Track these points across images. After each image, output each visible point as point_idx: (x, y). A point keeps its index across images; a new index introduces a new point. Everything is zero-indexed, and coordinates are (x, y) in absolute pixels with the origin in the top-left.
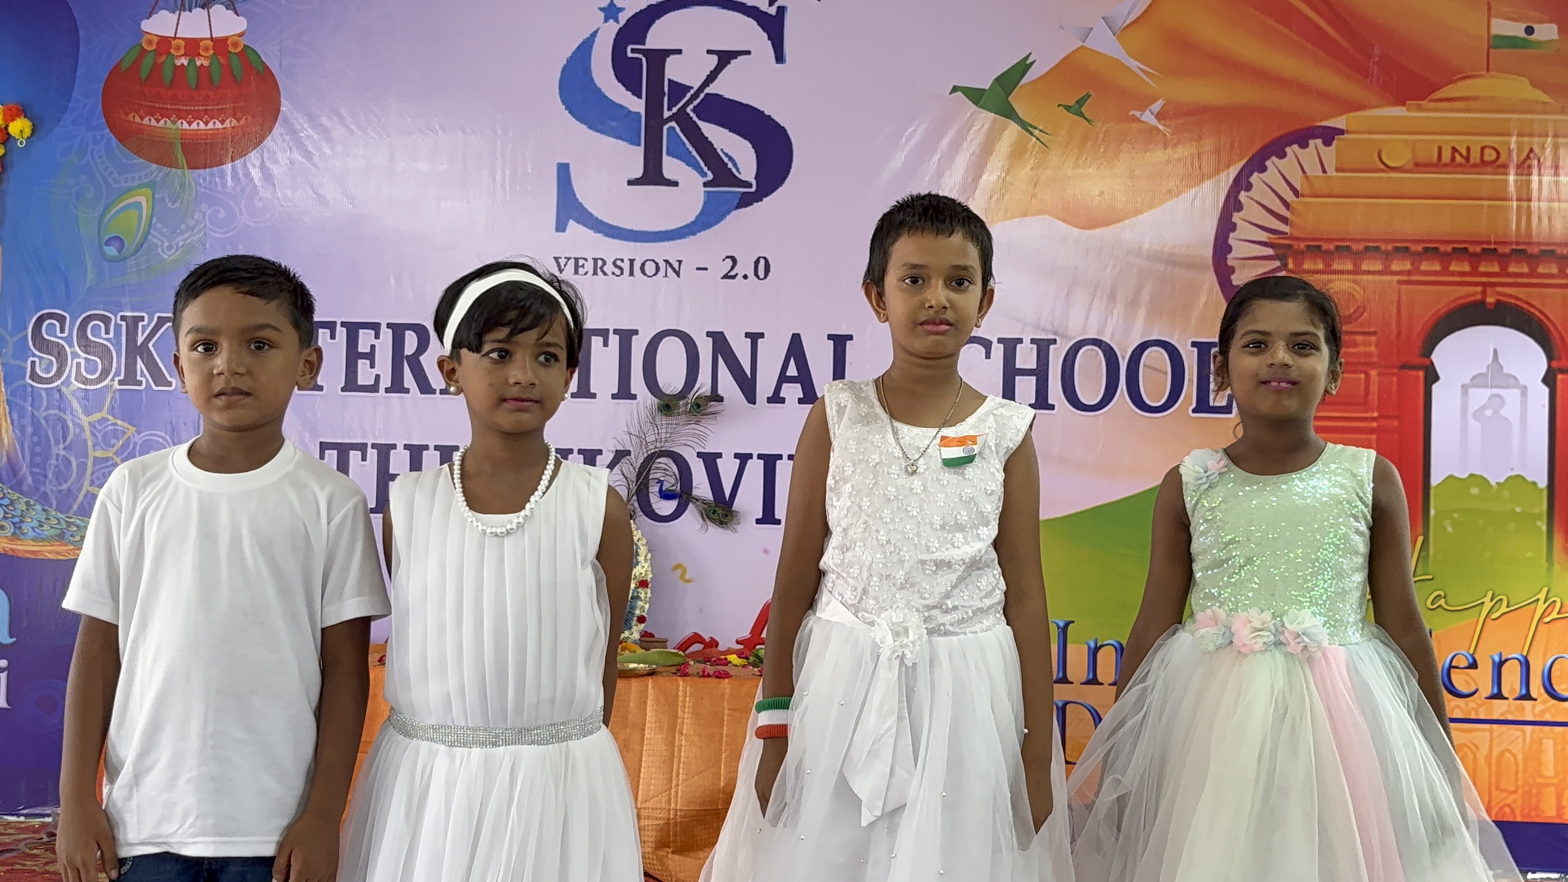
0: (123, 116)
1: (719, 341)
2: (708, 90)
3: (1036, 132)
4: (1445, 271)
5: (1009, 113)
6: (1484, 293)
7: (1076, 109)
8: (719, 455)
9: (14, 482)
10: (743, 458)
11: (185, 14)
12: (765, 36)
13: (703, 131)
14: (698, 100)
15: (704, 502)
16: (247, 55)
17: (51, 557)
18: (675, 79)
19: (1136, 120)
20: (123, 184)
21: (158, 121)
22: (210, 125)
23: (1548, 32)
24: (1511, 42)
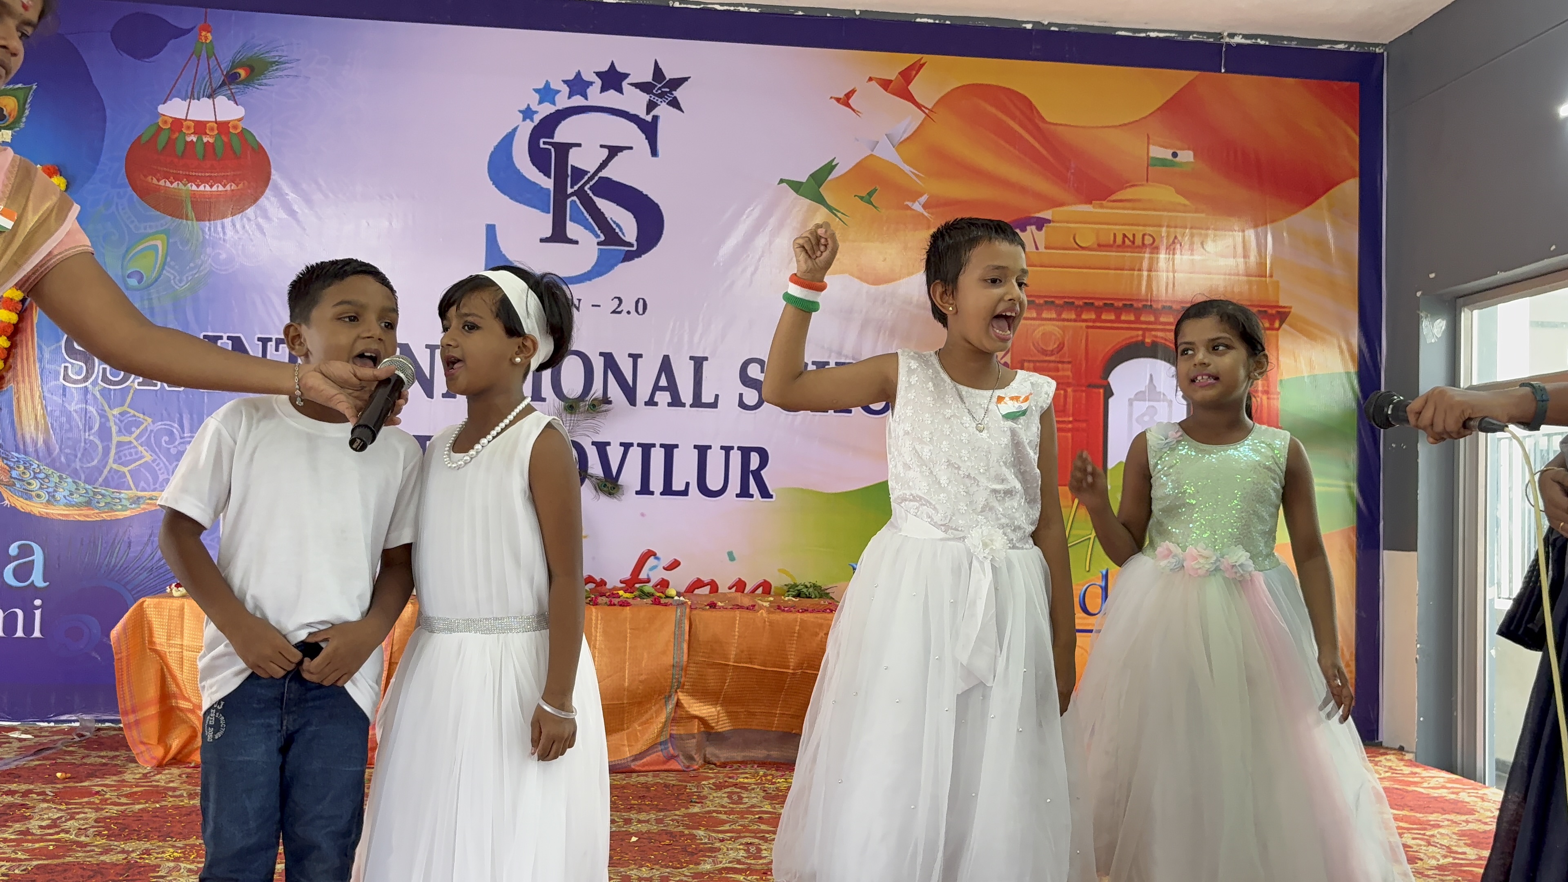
0: (142, 177)
1: (609, 361)
2: (601, 174)
3: (839, 214)
4: (1118, 320)
5: (820, 199)
6: (1144, 336)
7: (867, 199)
8: (609, 444)
9: (48, 461)
10: (627, 446)
11: (194, 102)
12: (644, 136)
13: (597, 204)
14: (594, 181)
15: (597, 478)
16: (243, 135)
17: (80, 519)
18: (576, 165)
19: (909, 208)
20: (142, 231)
21: (172, 183)
22: (215, 188)
23: (1186, 156)
24: (1163, 162)
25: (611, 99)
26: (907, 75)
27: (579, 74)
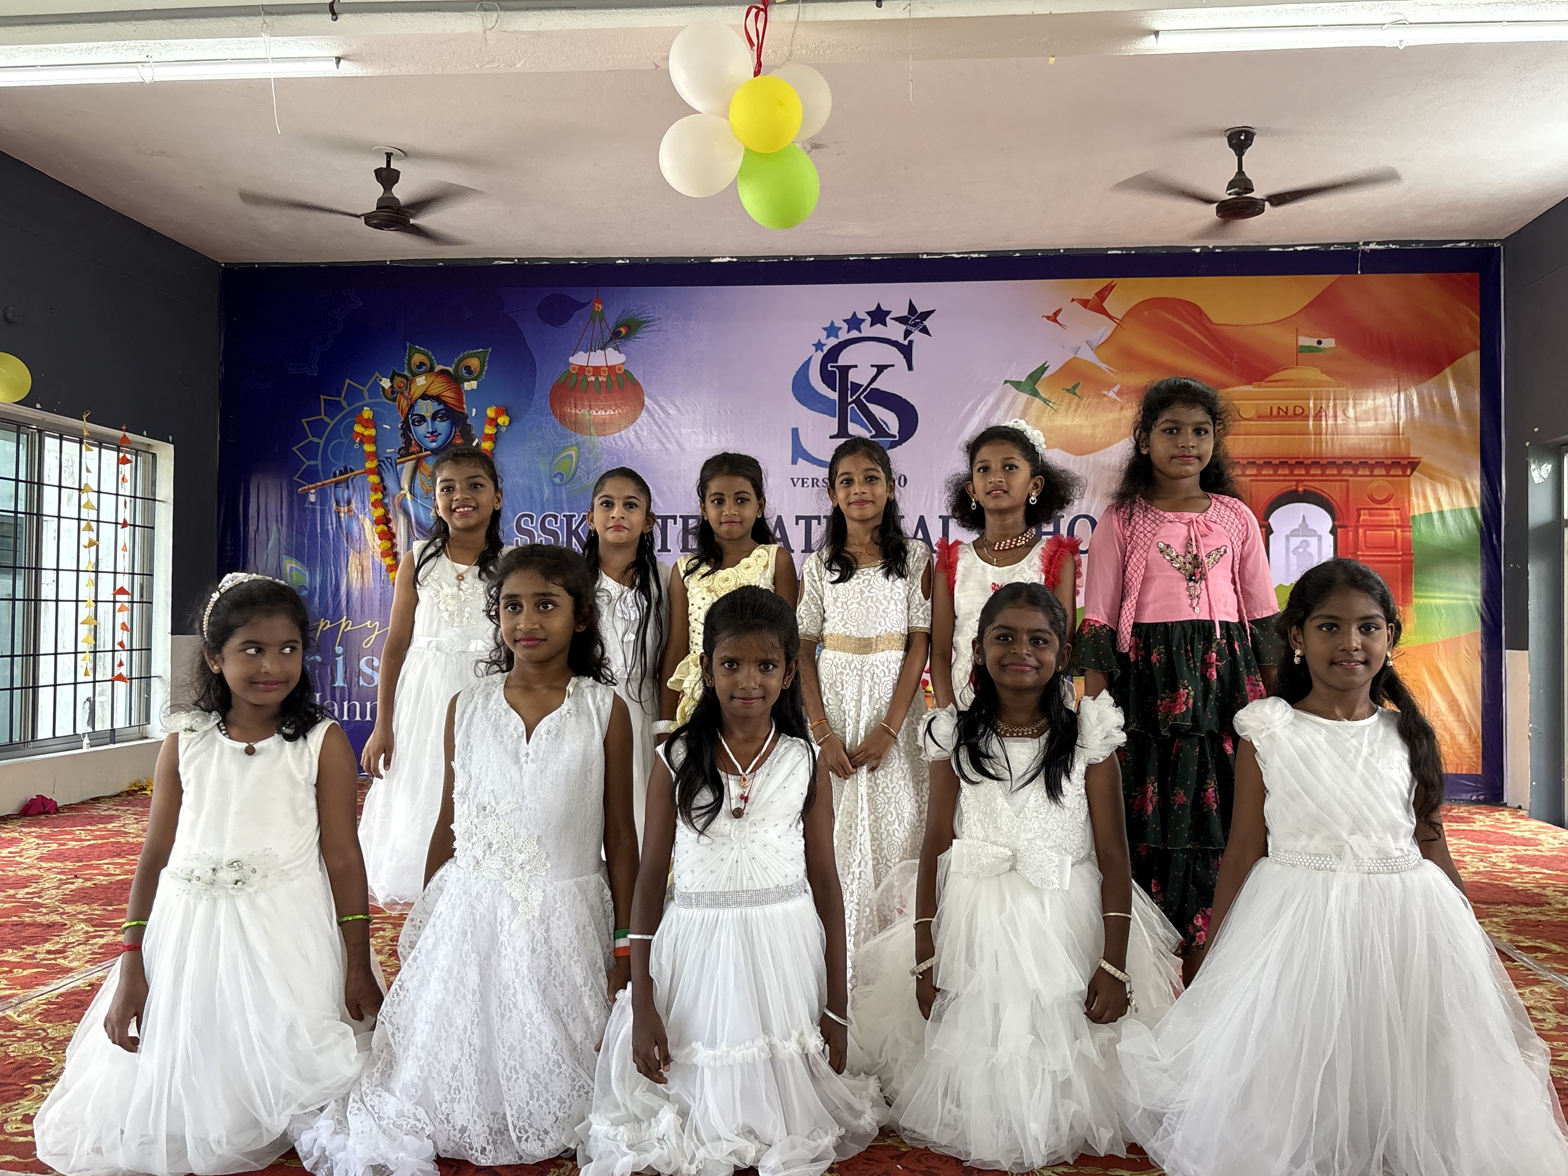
0: (560, 408)
2: (872, 386)
3: (1051, 404)
4: (1275, 474)
5: (1035, 393)
6: (1297, 485)
7: (1072, 391)
11: (593, 354)
12: (902, 356)
13: (870, 408)
14: (867, 392)
16: (626, 374)
18: (854, 381)
19: (1105, 395)
20: (562, 445)
21: (580, 411)
22: (608, 413)
23: (1329, 343)
24: (1309, 349)
25: (878, 331)
26: (1102, 295)
27: (855, 314)
